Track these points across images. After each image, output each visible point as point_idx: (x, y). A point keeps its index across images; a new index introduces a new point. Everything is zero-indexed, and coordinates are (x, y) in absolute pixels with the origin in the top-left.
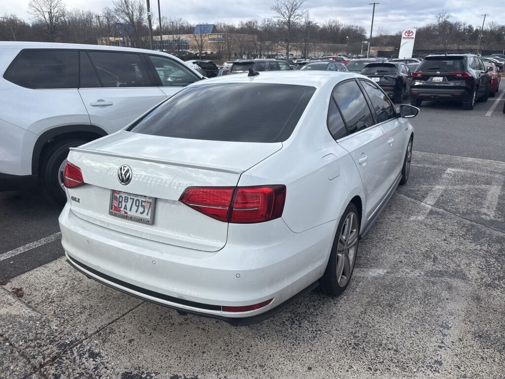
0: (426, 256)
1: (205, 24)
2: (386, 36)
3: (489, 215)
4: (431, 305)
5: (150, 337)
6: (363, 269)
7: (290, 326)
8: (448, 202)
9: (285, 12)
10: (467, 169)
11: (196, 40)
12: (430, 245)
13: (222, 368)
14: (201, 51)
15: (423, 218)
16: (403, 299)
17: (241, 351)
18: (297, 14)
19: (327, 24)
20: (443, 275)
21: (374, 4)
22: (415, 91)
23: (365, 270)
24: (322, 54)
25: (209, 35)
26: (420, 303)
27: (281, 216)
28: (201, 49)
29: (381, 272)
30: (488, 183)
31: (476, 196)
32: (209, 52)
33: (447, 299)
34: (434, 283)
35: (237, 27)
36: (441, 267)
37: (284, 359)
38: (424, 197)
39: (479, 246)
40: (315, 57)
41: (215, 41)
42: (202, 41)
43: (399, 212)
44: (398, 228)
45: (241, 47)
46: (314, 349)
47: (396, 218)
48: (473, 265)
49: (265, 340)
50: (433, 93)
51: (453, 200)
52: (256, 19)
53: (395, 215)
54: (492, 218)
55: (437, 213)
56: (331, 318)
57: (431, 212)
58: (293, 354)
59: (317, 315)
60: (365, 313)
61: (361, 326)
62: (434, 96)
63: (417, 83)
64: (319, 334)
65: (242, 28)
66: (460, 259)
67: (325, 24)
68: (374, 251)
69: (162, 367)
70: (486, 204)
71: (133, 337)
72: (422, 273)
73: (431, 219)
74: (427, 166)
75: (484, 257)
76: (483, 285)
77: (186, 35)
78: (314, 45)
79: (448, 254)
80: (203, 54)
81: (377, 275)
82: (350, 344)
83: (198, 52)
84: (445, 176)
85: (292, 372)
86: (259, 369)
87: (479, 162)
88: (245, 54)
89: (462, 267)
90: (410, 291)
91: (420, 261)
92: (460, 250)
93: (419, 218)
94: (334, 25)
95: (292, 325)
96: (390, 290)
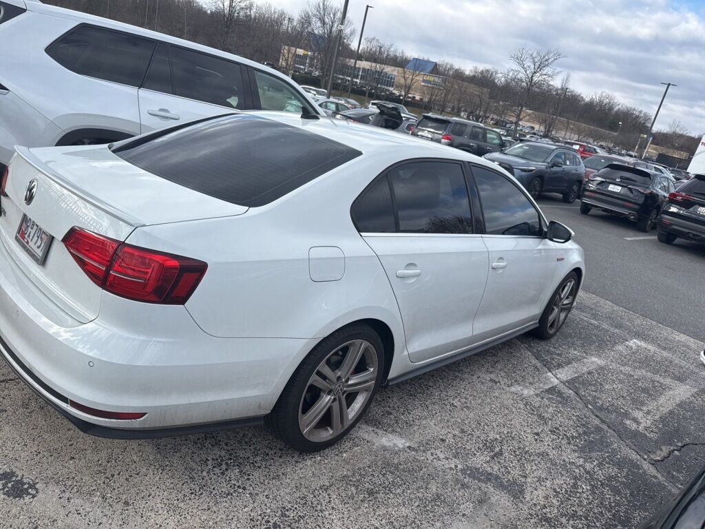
0: (488, 445)
1: (426, 59)
2: (681, 136)
3: (638, 423)
4: (431, 515)
5: (28, 414)
6: (376, 430)
7: (211, 467)
8: (590, 385)
9: (529, 67)
10: (665, 349)
11: (404, 77)
12: (508, 433)
13: (76, 486)
14: (407, 92)
15: (532, 393)
16: (398, 491)
17: (119, 474)
18: (544, 72)
19: (597, 98)
20: (489, 480)
21: (669, 84)
22: (667, 219)
23: (380, 432)
24: (576, 137)
25: (424, 75)
26: (418, 506)
27: (183, 304)
28: (408, 90)
29: (400, 443)
30: (681, 379)
31: (645, 390)
32: (418, 98)
33: (464, 515)
34: (464, 486)
35: (467, 73)
36: (496, 468)
37: (163, 506)
38: (559, 366)
39: (582, 460)
40: (564, 138)
41: (429, 85)
42: (412, 80)
43: (503, 374)
44: (482, 395)
45: (459, 101)
46: (215, 509)
47: (491, 380)
48: (548, 483)
49: (161, 473)
50: (696, 231)
51: (601, 384)
52: (497, 68)
53: (493, 376)
54: (641, 428)
55: (560, 394)
56: (273, 478)
57: (552, 390)
58: (181, 505)
59: (259, 467)
60: (326, 490)
61: (306, 503)
62: (694, 235)
63: (673, 209)
64: (239, 493)
65: (474, 76)
66: (534, 468)
67: (594, 97)
68: (417, 412)
69: (6, 456)
70: (651, 406)
71: (9, 407)
72: (460, 467)
73: (542, 398)
74: (605, 326)
75: (575, 478)
76: (538, 516)
77: (393, 68)
78: (568, 122)
79: (523, 455)
80: (409, 97)
81: (392, 446)
82: (269, 522)
83: (403, 93)
84: (620, 348)
85: (158, 526)
86: (119, 507)
87: (693, 346)
88: (465, 111)
89: (529, 480)
90: (420, 483)
91: (473, 450)
92: (547, 455)
93: (526, 392)
94: (606, 101)
95: (214, 467)
96: (390, 471)
